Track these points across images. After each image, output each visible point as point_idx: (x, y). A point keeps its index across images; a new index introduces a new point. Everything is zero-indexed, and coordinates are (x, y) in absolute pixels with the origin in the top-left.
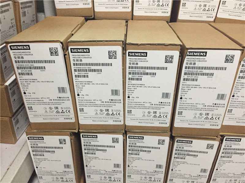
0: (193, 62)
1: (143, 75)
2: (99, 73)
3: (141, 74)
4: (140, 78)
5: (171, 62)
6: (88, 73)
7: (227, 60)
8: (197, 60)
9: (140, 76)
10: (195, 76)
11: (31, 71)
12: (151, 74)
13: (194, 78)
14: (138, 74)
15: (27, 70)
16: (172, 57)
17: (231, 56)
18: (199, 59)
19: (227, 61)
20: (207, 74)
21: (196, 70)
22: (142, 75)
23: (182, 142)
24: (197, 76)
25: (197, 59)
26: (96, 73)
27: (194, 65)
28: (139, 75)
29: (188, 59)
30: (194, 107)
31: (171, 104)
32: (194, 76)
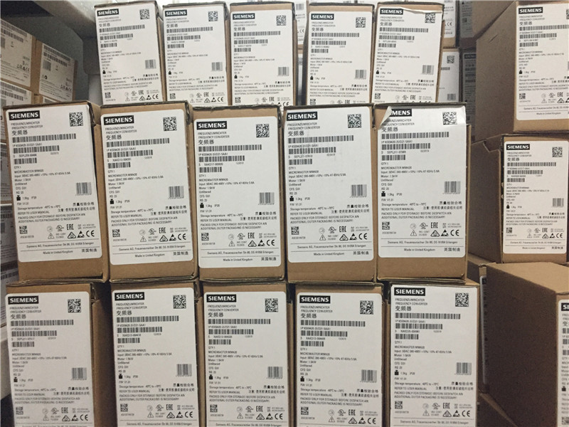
0: (299, 130)
1: (224, 160)
2: (148, 158)
3: (220, 159)
4: (219, 166)
5: (267, 135)
6: (129, 159)
7: (351, 123)
8: (304, 126)
9: (219, 164)
10: (307, 154)
11: (35, 155)
12: (236, 158)
13: (305, 158)
14: (215, 159)
15: (29, 154)
16: (266, 127)
17: (355, 116)
18: (308, 124)
19: (351, 125)
20: (326, 150)
21: (307, 144)
22: (222, 162)
23: (310, 300)
24: (310, 154)
25: (305, 124)
26: (143, 157)
27: (301, 134)
28: (217, 162)
29: (290, 125)
30: (317, 215)
31: (278, 215)
32: (305, 155)
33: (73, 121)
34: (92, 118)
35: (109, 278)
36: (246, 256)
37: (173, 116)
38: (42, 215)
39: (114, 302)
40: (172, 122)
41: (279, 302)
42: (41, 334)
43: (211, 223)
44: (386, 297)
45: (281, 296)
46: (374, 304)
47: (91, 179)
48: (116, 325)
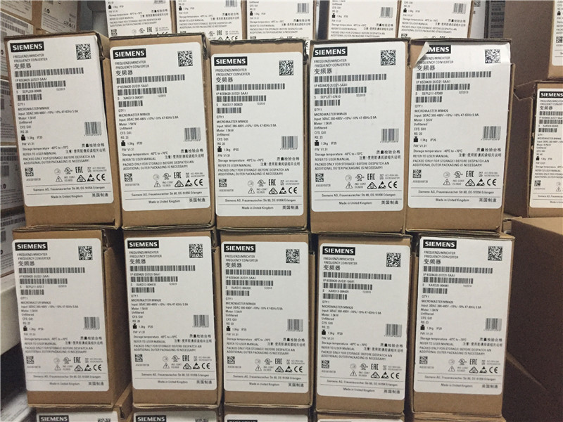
0: (327, 68)
1: (243, 101)
2: (162, 96)
3: (240, 99)
4: (239, 107)
5: (291, 73)
6: (142, 97)
7: (384, 60)
8: (332, 63)
9: (239, 105)
10: (335, 94)
11: (40, 91)
12: (256, 98)
13: (332, 99)
14: (234, 99)
15: (34, 89)
16: (291, 64)
17: (389, 52)
18: (336, 61)
19: (384, 62)
20: (355, 90)
21: (335, 83)
22: (241, 102)
23: (334, 251)
24: (338, 94)
25: (333, 61)
26: (156, 95)
27: (328, 72)
28: (236, 102)
29: (317, 61)
30: (343, 161)
31: (301, 161)
32: (333, 95)
33: (79, 54)
34: (101, 50)
35: (122, 225)
36: (266, 204)
37: (188, 50)
38: (49, 156)
39: (127, 250)
40: (188, 56)
41: (301, 253)
42: (51, 281)
43: (229, 168)
44: (415, 250)
45: (303, 247)
46: (401, 257)
47: (100, 118)
48: (129, 274)
